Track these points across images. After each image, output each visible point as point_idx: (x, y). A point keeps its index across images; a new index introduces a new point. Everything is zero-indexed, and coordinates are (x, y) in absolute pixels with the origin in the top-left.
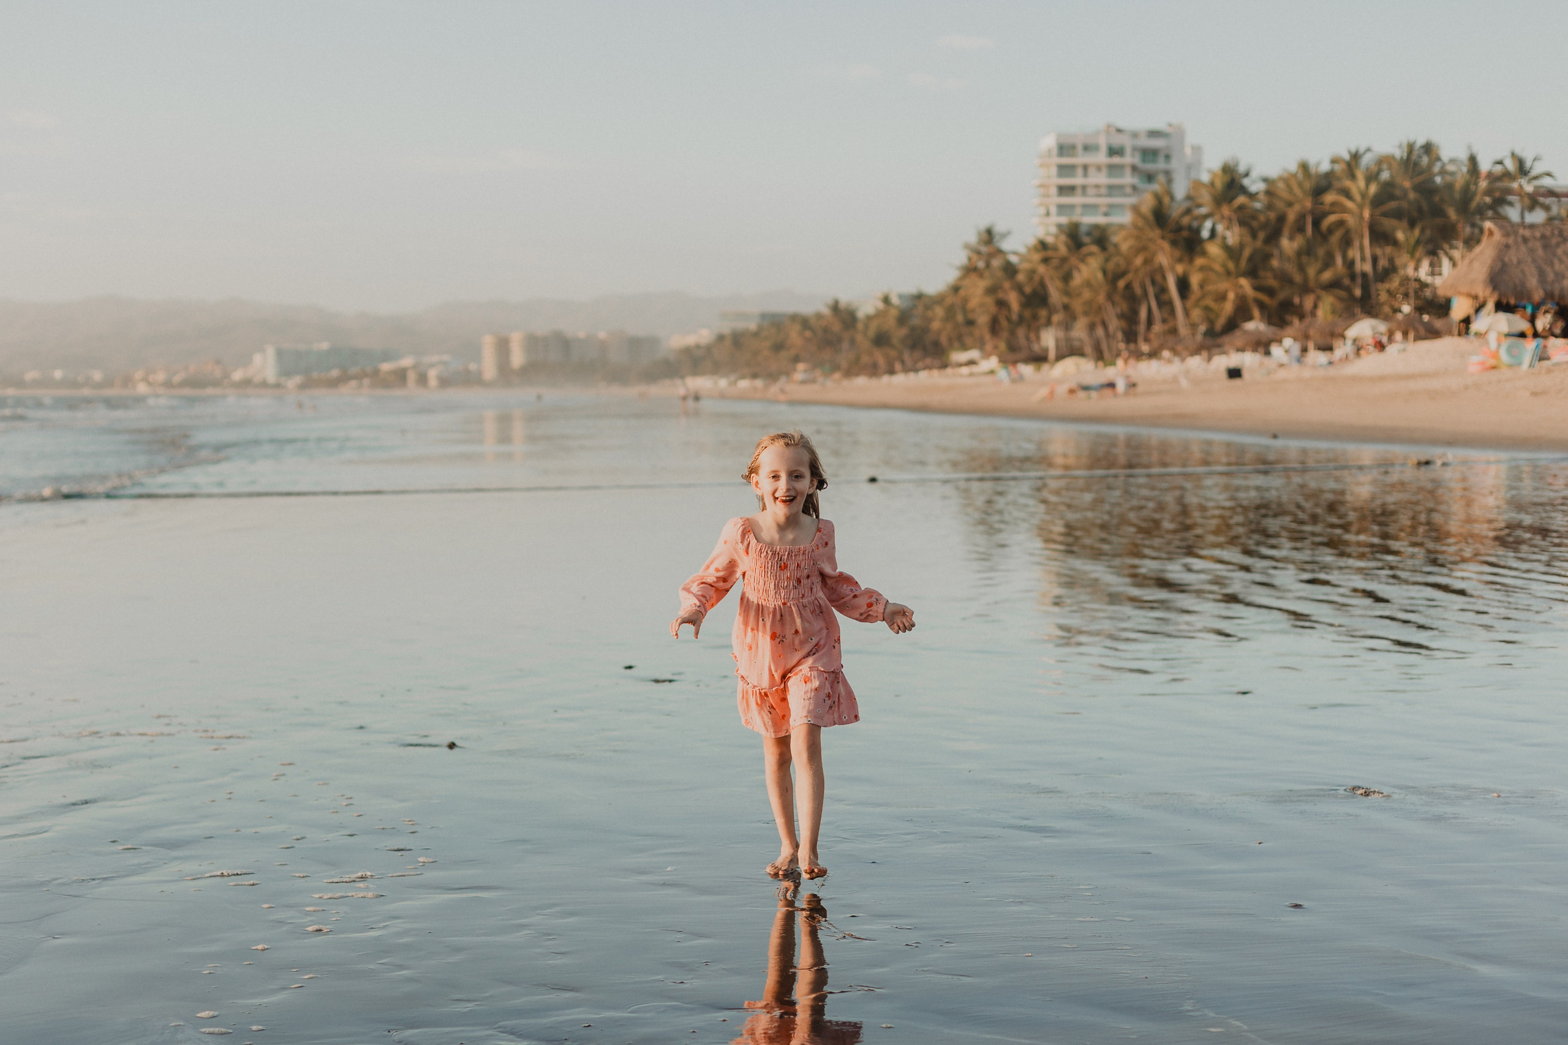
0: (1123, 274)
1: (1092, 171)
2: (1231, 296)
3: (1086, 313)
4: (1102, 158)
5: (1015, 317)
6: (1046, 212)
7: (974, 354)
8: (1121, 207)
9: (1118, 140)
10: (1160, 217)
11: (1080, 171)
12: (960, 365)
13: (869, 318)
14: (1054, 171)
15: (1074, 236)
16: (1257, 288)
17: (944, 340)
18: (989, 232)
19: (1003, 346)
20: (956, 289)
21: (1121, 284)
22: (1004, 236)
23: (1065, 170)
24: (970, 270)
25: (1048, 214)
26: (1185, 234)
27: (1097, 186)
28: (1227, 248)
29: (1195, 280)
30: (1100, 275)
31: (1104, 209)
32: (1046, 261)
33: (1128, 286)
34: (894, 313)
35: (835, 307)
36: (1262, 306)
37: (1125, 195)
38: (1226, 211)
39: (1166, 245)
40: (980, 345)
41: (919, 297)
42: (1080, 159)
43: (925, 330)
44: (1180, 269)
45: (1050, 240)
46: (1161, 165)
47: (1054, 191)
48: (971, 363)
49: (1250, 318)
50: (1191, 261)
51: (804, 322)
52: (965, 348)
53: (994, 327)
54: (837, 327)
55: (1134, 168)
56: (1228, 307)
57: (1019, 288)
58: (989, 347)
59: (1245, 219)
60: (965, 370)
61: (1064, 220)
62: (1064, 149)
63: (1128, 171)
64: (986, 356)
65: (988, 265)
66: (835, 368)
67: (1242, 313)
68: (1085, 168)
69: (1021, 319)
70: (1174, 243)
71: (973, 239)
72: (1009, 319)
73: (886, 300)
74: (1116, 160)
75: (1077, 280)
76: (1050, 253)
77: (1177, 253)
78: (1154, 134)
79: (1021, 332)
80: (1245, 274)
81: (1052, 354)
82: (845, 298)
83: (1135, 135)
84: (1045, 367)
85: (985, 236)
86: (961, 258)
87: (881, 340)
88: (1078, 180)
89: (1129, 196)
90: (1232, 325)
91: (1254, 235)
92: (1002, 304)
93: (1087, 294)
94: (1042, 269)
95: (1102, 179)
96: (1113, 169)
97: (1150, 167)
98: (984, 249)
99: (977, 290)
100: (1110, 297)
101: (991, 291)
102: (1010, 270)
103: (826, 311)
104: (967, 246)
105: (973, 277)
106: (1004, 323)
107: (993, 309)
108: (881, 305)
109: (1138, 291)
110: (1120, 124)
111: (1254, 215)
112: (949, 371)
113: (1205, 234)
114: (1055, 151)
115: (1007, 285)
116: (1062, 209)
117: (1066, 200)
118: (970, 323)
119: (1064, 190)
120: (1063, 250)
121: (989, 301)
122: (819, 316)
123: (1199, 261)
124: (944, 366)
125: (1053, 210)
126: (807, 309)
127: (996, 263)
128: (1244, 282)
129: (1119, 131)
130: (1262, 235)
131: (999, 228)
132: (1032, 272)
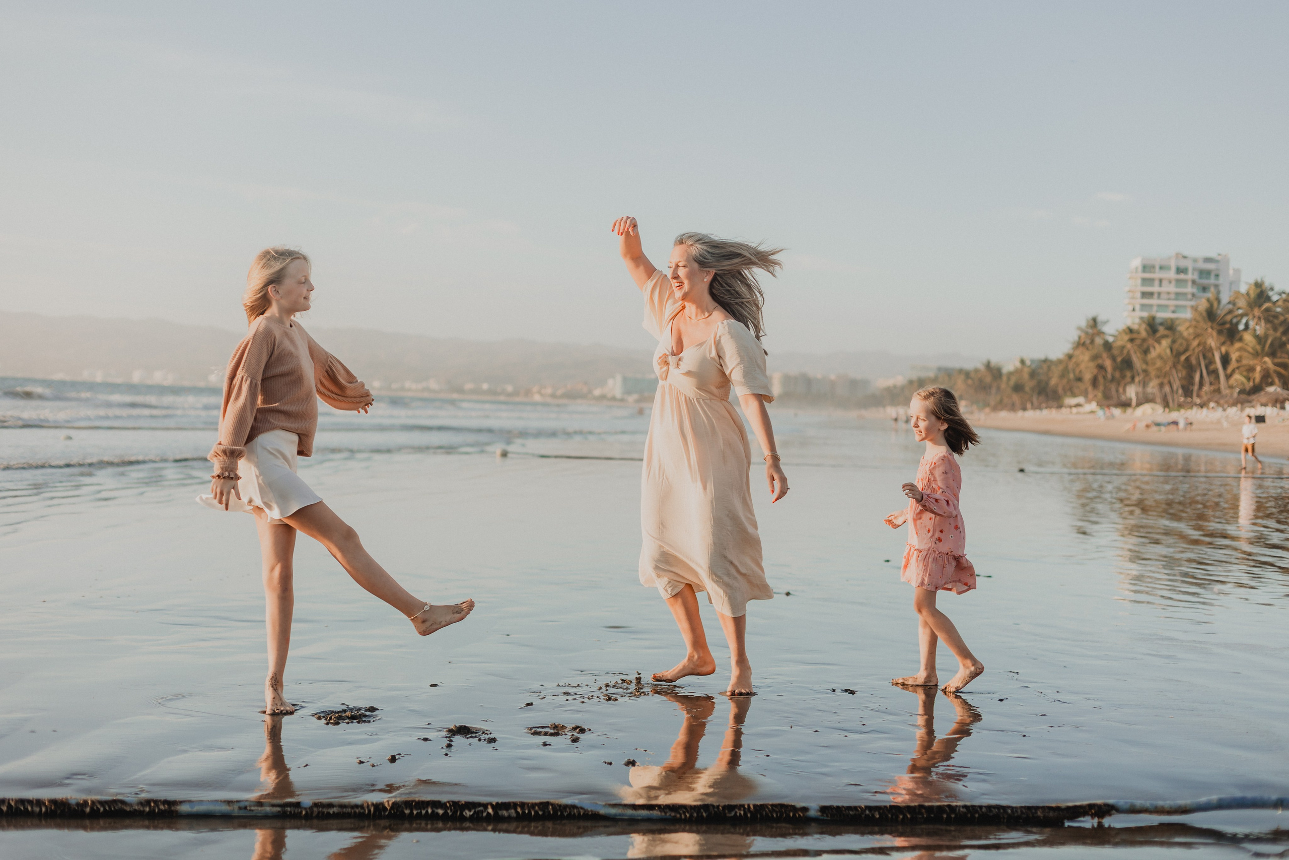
0: (1186, 350)
1: (1165, 283)
2: (1258, 369)
3: (1158, 377)
4: (1172, 274)
5: (1109, 376)
6: (1132, 309)
7: (1080, 400)
8: (1184, 307)
9: (1183, 264)
10: (1211, 315)
11: (1157, 283)
12: (1071, 407)
13: (1010, 374)
14: (1139, 282)
15: (1152, 325)
16: (1276, 364)
17: (1060, 391)
18: (1094, 320)
19: (1100, 395)
20: (1070, 357)
21: (1183, 358)
22: (1105, 323)
23: (1146, 281)
24: (1080, 344)
25: (1134, 310)
26: (1228, 326)
27: (1169, 293)
28: (1257, 337)
29: (1234, 356)
30: (1168, 351)
31: (1172, 308)
32: (1132, 340)
33: (1187, 359)
34: (1026, 370)
35: (988, 365)
36: (1280, 375)
37: (1187, 300)
38: (1257, 312)
39: (1215, 334)
40: (1085, 394)
41: (1045, 361)
42: (1157, 275)
43: (1047, 383)
44: (1223, 349)
45: (1135, 327)
46: (1212, 280)
47: (1139, 295)
48: (1078, 405)
49: (1272, 384)
50: (1232, 343)
51: (967, 374)
52: (1074, 395)
53: (1095, 382)
54: (988, 379)
55: (1194, 282)
56: (1257, 376)
57: (1114, 359)
58: (1091, 396)
59: (1269, 317)
60: (1074, 410)
61: (1145, 314)
62: (1146, 268)
63: (1190, 284)
64: (1089, 401)
65: (1092, 342)
66: (986, 405)
67: (1267, 379)
68: (1161, 281)
69: (1113, 379)
70: (1220, 332)
71: (1083, 324)
72: (1104, 377)
73: (1023, 362)
74: (1182, 276)
75: (1153, 354)
76: (1134, 336)
77: (1222, 339)
78: (1208, 260)
79: (1113, 387)
80: (1268, 355)
81: (1134, 403)
82: (995, 360)
83: (1195, 260)
84: (1129, 410)
85: (1091, 323)
86: (1074, 336)
87: (1018, 388)
88: (1155, 289)
89: (1191, 300)
90: (1257, 389)
91: (1275, 329)
92: (1101, 367)
93: (1159, 363)
94: (1129, 346)
95: (1172, 288)
96: (1179, 282)
97: (1205, 282)
98: (1090, 331)
99: (1084, 357)
100: (1174, 366)
101: (1095, 358)
102: (1107, 346)
103: (981, 367)
104: (1080, 329)
105: (1081, 349)
106: (1101, 379)
107: (1095, 371)
108: (1018, 365)
109: (1194, 361)
110: (1186, 253)
111: (1276, 316)
112: (1064, 410)
113: (1241, 327)
114: (1140, 269)
115: (1105, 355)
116: (1143, 307)
117: (1146, 301)
118: (1079, 379)
119: (1145, 295)
120: (1144, 334)
121: (1092, 365)
122: (977, 371)
123: (1238, 345)
124: (1060, 406)
125: (1138, 307)
126: (969, 366)
127: (1099, 341)
128: (1267, 359)
129: (1185, 257)
130: (1281, 329)
131: (1100, 319)
132: (1123, 347)
